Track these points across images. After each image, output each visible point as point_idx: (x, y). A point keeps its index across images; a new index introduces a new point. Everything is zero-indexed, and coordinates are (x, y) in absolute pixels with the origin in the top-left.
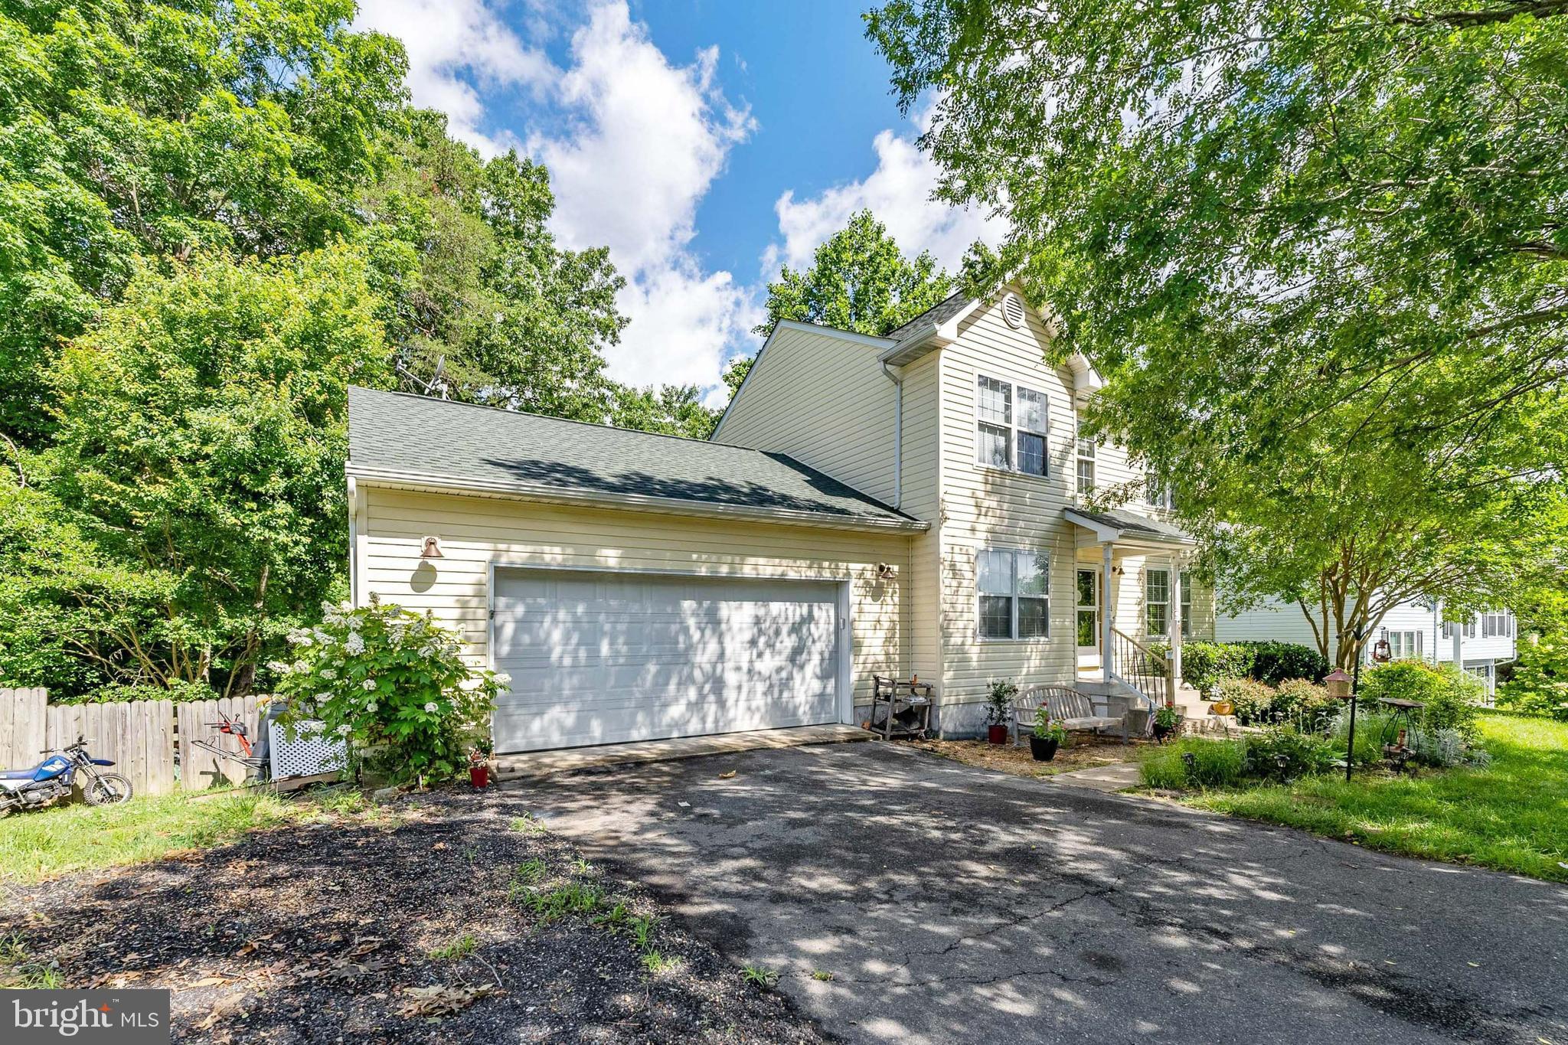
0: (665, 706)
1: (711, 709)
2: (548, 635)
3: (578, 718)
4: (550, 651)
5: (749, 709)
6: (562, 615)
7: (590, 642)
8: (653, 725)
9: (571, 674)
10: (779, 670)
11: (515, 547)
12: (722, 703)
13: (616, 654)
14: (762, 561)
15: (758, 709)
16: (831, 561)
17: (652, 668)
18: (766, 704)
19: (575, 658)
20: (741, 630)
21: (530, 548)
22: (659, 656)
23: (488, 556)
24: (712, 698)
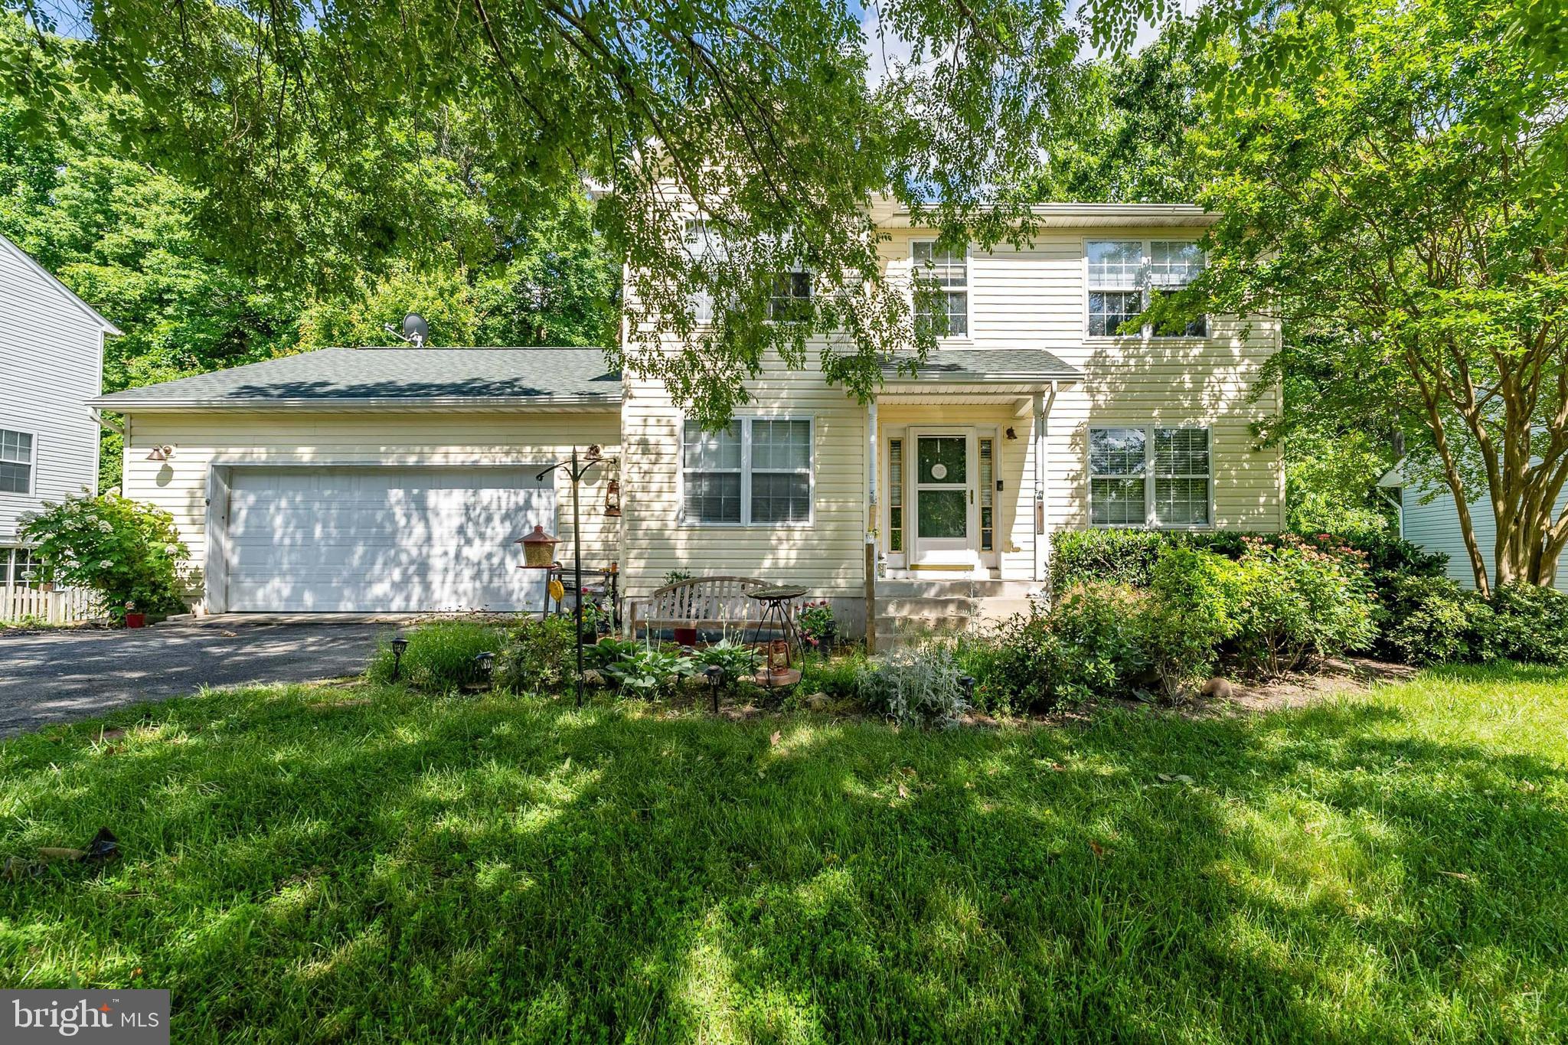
0: (370, 583)
1: (417, 591)
2: (273, 518)
3: (294, 588)
4: (273, 531)
5: (456, 592)
6: (284, 503)
7: (306, 526)
8: (357, 600)
9: (290, 552)
10: (489, 556)
11: (231, 450)
12: (427, 586)
13: (327, 536)
14: (452, 449)
15: (465, 593)
16: (533, 445)
17: (360, 550)
18: (475, 589)
19: (293, 538)
20: (449, 516)
21: (242, 450)
22: (366, 539)
23: (210, 458)
24: (416, 579)
